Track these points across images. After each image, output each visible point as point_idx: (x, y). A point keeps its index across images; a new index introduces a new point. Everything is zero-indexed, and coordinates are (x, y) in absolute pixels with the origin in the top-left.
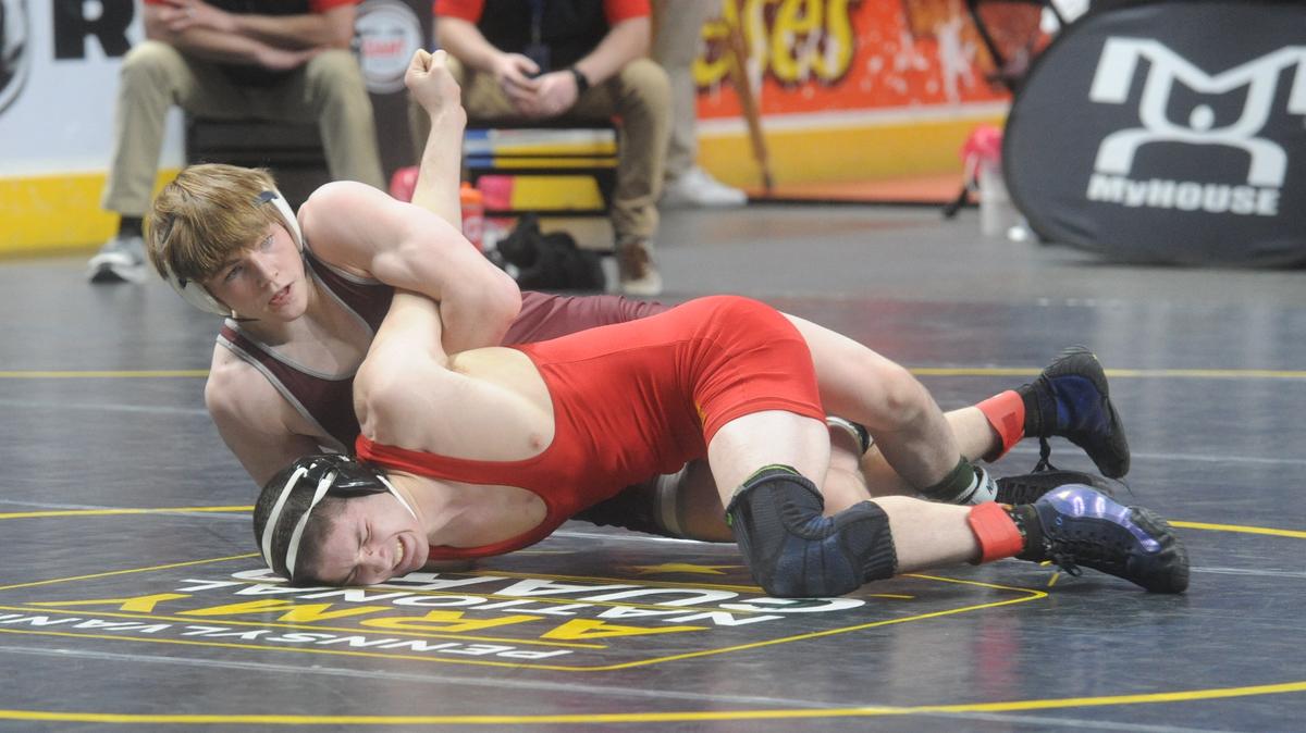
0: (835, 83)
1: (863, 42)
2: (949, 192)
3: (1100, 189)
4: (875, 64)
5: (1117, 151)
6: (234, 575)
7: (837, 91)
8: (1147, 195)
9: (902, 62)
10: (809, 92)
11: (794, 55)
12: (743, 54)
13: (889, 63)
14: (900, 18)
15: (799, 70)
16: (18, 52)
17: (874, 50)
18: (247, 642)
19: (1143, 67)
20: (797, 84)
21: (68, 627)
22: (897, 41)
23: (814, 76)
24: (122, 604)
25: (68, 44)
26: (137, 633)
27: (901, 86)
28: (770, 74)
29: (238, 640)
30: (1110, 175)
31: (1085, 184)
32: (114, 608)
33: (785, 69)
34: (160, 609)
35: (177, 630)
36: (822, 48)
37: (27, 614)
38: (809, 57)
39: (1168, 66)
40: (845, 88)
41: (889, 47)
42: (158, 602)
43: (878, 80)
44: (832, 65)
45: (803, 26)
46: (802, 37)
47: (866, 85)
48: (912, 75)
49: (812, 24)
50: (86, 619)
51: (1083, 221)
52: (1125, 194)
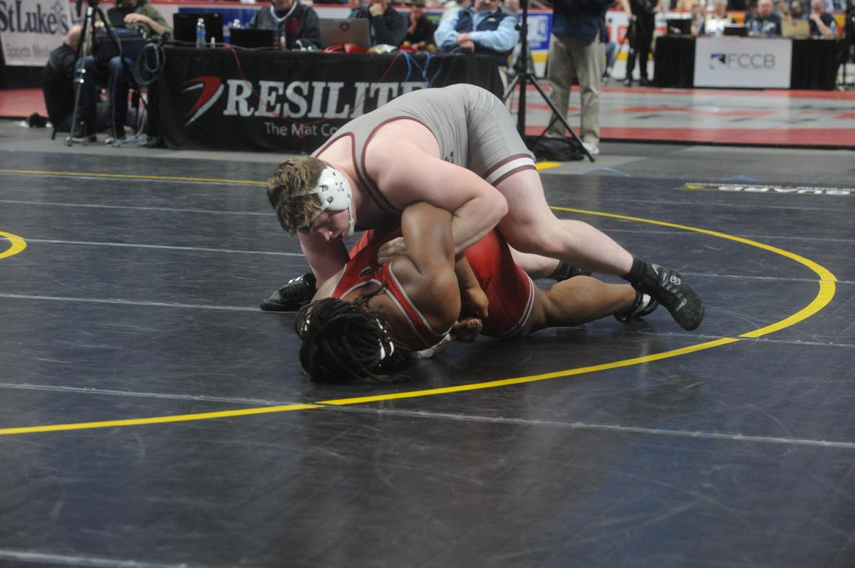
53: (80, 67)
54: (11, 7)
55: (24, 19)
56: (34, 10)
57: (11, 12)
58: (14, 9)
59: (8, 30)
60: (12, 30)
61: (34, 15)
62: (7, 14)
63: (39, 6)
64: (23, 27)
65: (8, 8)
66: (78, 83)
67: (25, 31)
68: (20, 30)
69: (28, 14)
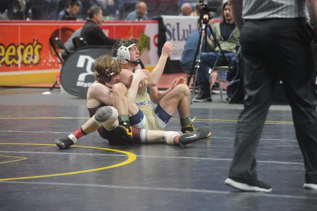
0: (36, 64)
1: (42, 56)
2: (51, 85)
3: (79, 84)
4: (44, 61)
5: (82, 77)
7: (37, 66)
8: (88, 85)
9: (50, 61)
10: (31, 66)
11: (27, 59)
12: (17, 58)
13: (47, 61)
14: (49, 52)
15: (29, 62)
17: (44, 58)
19: (87, 61)
20: (28, 64)
22: (49, 56)
23: (32, 63)
27: (50, 65)
28: (22, 63)
30: (81, 81)
31: (76, 83)
33: (26, 62)
36: (33, 58)
38: (31, 59)
39: (91, 61)
40: (38, 65)
41: (47, 58)
43: (45, 64)
44: (36, 61)
45: (29, 53)
46: (29, 55)
47: (43, 65)
48: (52, 63)
49: (31, 53)
51: (76, 90)
52: (84, 85)
53: (198, 59)
54: (174, 27)
55: (181, 33)
56: (188, 28)
57: (174, 30)
58: (176, 28)
59: (172, 40)
60: (174, 40)
61: (187, 30)
62: (171, 31)
63: (190, 26)
64: (181, 38)
65: (172, 27)
66: (197, 68)
67: (182, 40)
68: (179, 39)
69: (184, 31)
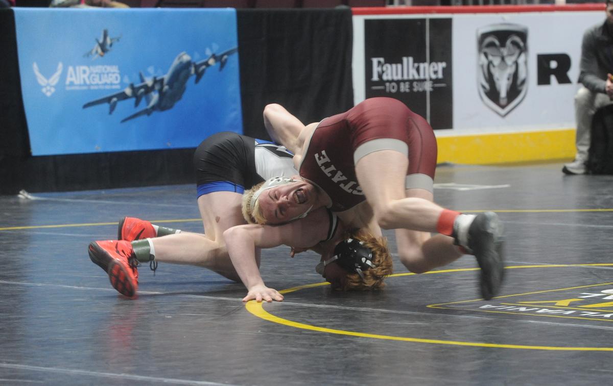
6: (602, 292)
16: (523, 82)
18: (606, 318)
21: (534, 312)
24: (556, 303)
25: (543, 79)
26: (561, 314)
29: (602, 317)
32: (553, 304)
34: (571, 305)
35: (578, 313)
37: (518, 307)
42: (571, 302)
50: (541, 308)
